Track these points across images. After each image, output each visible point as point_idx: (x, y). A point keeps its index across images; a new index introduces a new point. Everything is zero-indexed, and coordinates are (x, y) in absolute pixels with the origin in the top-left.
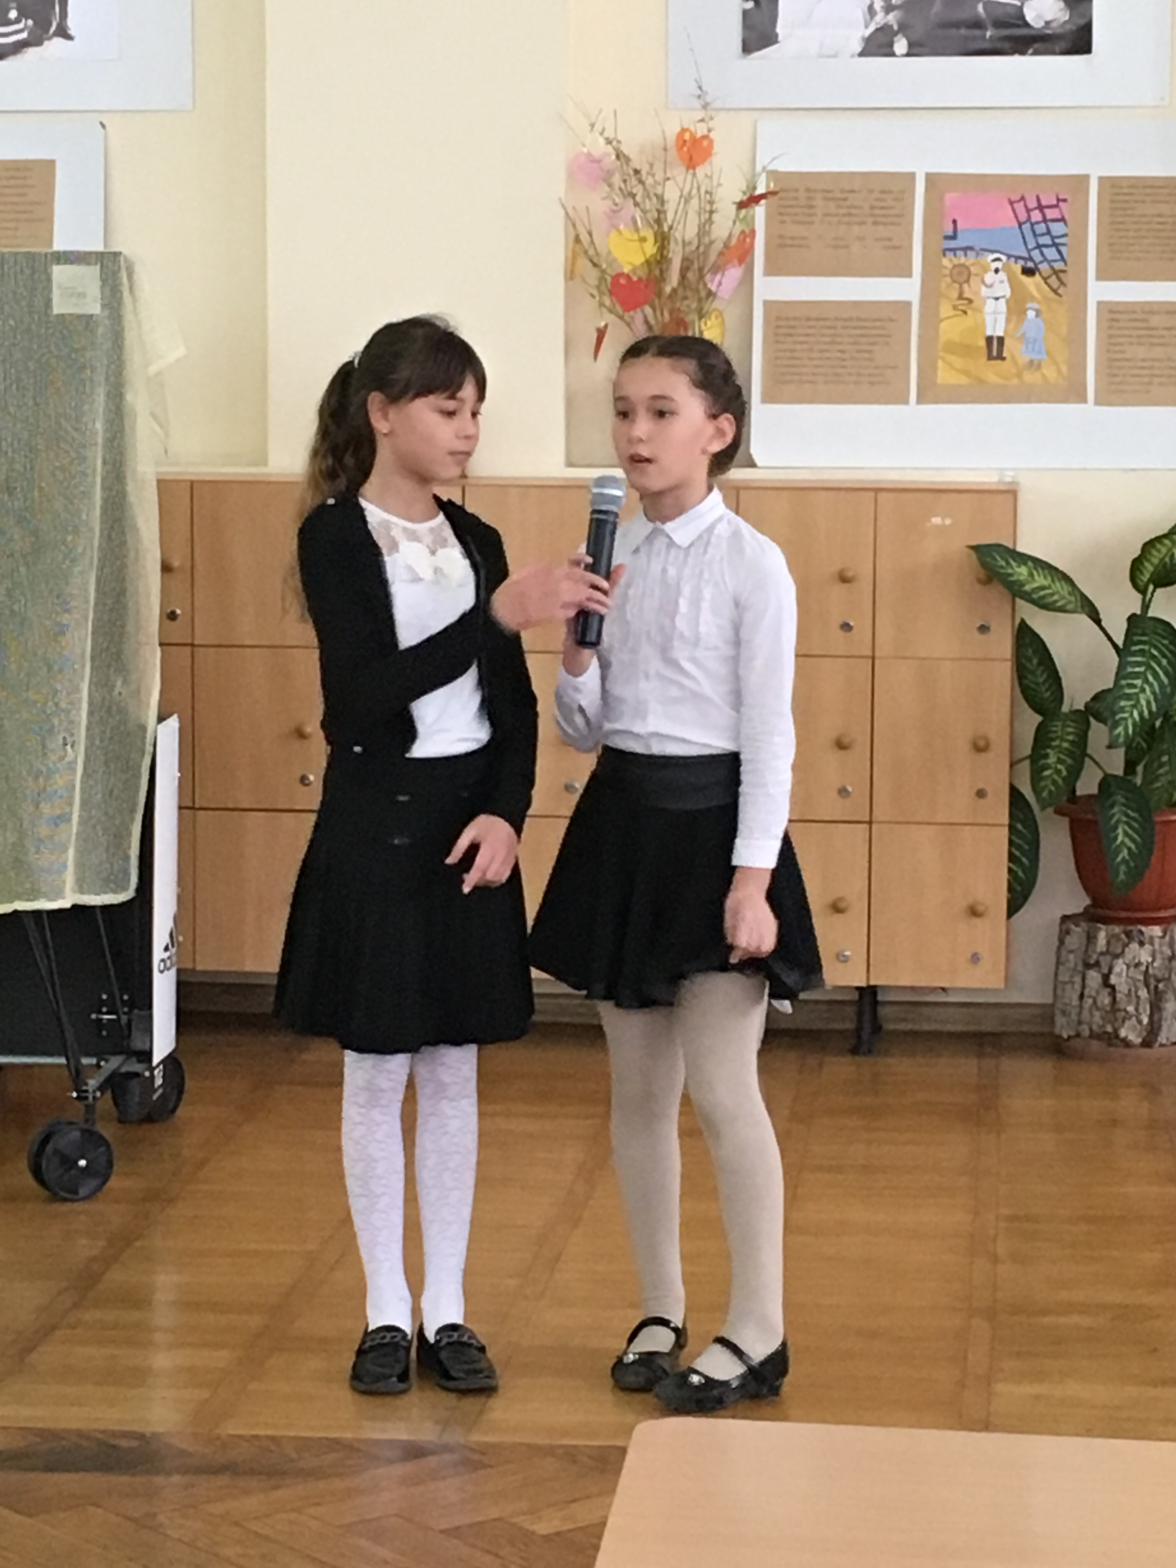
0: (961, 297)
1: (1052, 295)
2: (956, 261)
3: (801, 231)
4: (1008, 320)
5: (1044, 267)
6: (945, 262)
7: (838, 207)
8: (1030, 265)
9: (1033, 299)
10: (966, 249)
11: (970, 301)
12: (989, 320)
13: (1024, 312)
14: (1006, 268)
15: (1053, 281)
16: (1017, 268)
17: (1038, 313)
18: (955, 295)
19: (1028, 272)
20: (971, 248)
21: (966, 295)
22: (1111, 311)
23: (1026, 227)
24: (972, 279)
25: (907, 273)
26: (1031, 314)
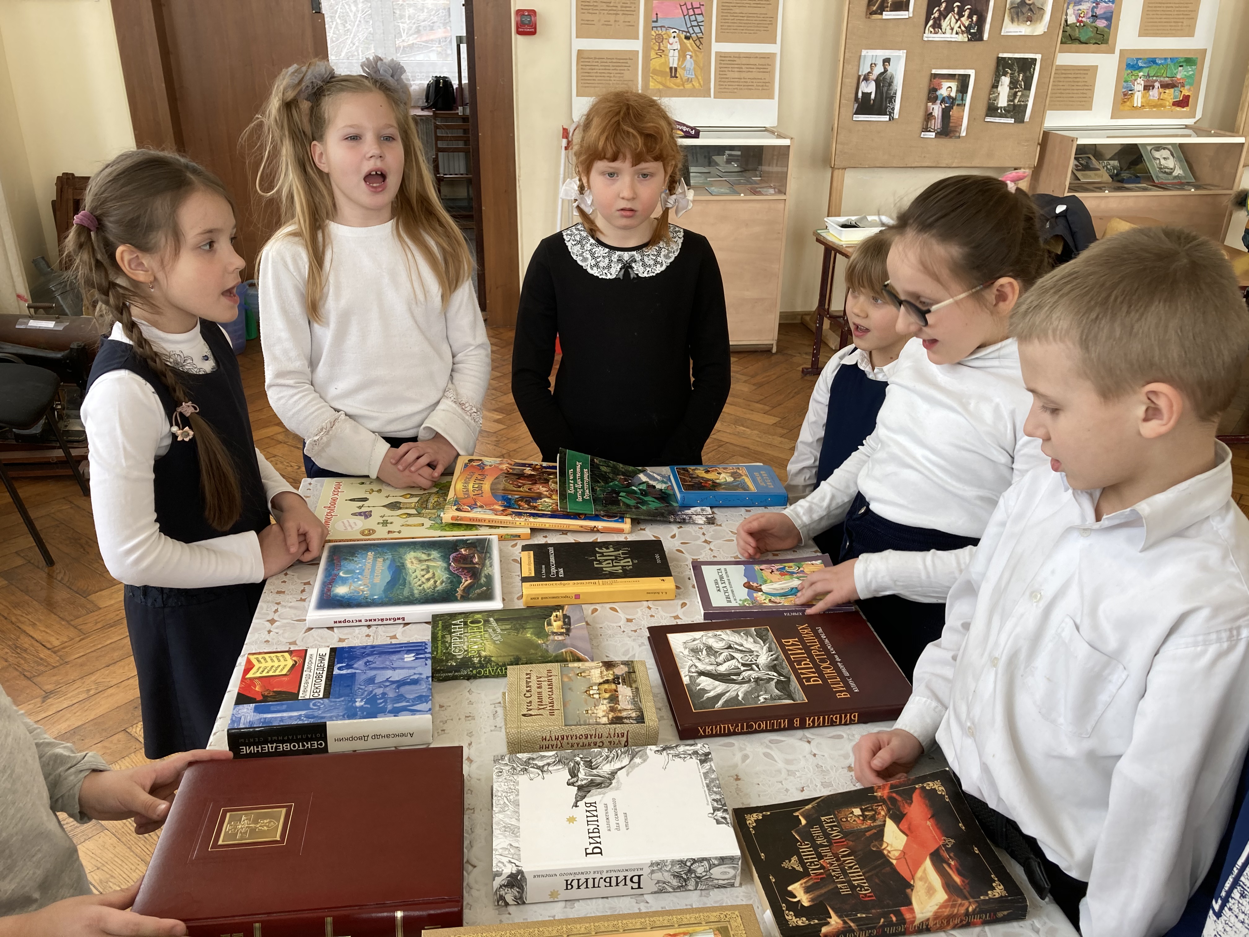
0: (659, 49)
1: (697, 49)
2: (657, 32)
3: (590, 17)
4: (679, 60)
5: (694, 36)
6: (653, 33)
7: (608, 6)
8: (688, 34)
9: (689, 50)
10: (661, 27)
11: (663, 51)
12: (671, 59)
13: (685, 56)
14: (678, 36)
15: (698, 42)
16: (683, 36)
17: (691, 57)
18: (657, 48)
19: (687, 38)
20: (664, 27)
21: (662, 48)
22: (721, 57)
23: (687, 17)
24: (665, 41)
25: (637, 38)
26: (688, 57)
